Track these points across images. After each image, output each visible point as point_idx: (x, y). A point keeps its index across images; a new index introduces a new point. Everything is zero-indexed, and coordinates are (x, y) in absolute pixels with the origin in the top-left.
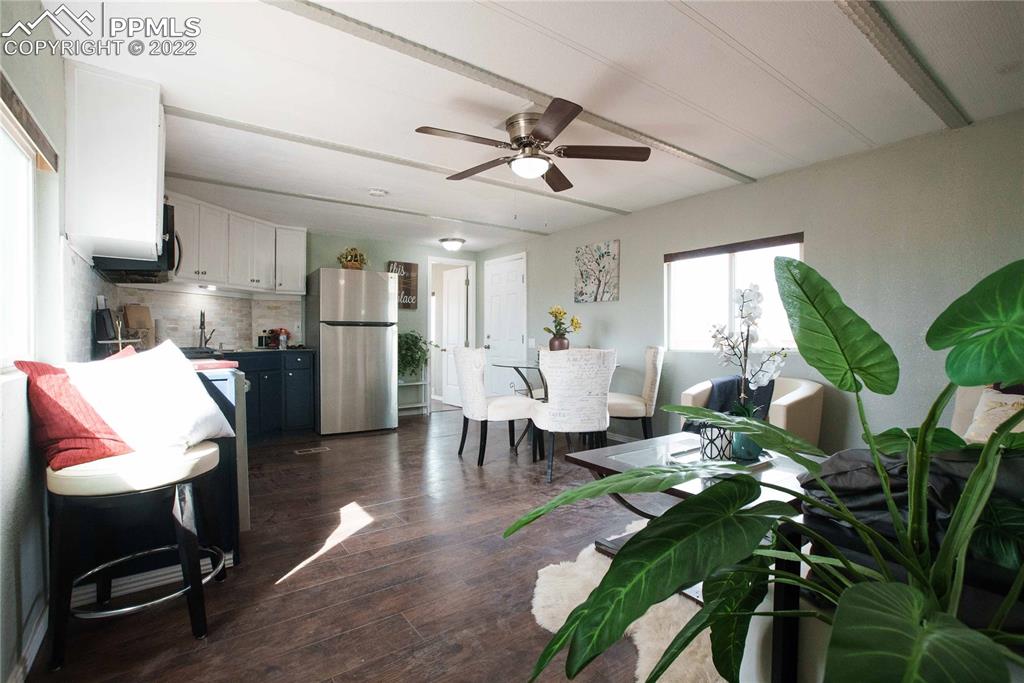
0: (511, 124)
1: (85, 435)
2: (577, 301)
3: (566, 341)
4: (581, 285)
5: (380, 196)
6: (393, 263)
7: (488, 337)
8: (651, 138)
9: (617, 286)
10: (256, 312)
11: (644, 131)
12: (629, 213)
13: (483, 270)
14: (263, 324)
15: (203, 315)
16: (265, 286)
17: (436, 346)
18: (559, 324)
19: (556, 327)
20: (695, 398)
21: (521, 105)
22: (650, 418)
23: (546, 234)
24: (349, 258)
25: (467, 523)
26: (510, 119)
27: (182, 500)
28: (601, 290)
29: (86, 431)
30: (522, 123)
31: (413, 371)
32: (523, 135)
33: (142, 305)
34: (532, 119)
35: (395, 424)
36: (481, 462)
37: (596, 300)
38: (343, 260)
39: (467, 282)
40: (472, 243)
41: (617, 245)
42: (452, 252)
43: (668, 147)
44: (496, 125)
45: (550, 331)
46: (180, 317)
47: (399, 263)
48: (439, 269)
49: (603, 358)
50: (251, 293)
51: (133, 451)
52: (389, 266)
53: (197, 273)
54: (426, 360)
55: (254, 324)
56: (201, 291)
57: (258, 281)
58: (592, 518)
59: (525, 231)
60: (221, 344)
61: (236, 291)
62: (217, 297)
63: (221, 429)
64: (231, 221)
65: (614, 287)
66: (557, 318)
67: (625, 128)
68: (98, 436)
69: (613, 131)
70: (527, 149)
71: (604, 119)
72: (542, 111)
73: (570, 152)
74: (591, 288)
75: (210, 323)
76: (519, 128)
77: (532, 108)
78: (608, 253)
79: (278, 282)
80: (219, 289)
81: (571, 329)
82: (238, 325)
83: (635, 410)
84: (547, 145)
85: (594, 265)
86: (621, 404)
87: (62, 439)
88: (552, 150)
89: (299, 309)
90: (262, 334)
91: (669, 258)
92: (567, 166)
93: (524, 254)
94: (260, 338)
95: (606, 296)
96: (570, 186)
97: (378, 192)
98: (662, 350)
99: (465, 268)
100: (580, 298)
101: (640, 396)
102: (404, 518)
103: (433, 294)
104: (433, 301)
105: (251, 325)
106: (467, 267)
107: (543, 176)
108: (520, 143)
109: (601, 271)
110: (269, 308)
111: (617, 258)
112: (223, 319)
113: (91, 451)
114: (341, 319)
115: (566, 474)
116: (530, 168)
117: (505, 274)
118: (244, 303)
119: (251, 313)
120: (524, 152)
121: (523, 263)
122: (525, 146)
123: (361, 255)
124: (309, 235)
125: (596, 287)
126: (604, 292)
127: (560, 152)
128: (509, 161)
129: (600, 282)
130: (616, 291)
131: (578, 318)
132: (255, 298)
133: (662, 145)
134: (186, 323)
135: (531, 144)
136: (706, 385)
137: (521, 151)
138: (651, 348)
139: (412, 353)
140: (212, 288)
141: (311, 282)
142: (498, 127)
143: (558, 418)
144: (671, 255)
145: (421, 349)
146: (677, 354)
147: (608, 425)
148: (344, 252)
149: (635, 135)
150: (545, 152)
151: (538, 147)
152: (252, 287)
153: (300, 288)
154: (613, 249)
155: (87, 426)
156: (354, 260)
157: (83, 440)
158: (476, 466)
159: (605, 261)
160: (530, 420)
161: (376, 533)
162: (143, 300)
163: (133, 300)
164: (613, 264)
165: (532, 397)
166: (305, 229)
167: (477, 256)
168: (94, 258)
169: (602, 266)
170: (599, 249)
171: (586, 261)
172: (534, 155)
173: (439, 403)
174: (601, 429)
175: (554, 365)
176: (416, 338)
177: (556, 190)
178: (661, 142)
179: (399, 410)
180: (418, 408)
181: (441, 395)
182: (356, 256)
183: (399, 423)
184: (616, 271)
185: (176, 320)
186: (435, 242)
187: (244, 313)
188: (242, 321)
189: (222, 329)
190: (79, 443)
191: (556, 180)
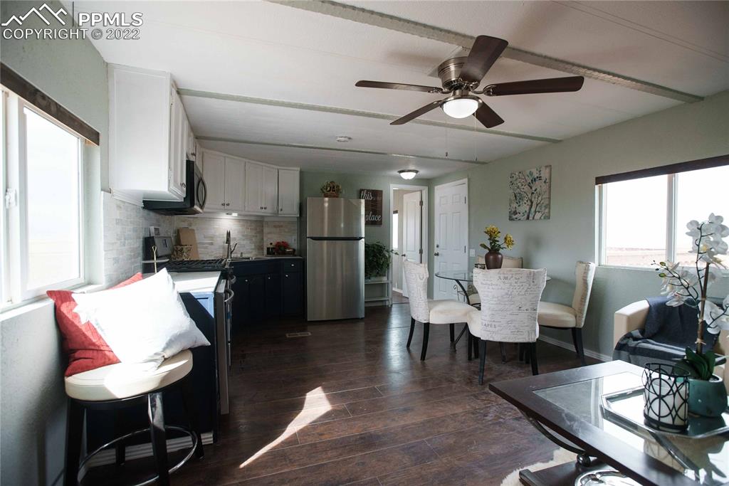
0: (442, 70)
1: (93, 347)
2: (511, 219)
3: (500, 256)
4: (515, 205)
5: (344, 141)
6: (363, 190)
7: (438, 246)
8: (584, 67)
9: (548, 206)
10: (266, 230)
11: (577, 62)
12: (560, 141)
13: (434, 192)
14: (272, 239)
15: (229, 234)
16: (270, 211)
17: (396, 254)
18: (493, 241)
19: (491, 243)
20: (630, 319)
21: (451, 50)
22: (580, 329)
23: (484, 163)
24: (329, 189)
25: (402, 423)
26: (441, 66)
27: (154, 406)
28: (533, 210)
29: (94, 344)
30: (452, 67)
31: (378, 273)
32: (453, 79)
33: (190, 228)
34: (460, 62)
35: (362, 315)
36: (423, 357)
37: (528, 218)
38: (325, 191)
39: (421, 203)
40: (423, 172)
41: (548, 170)
42: (408, 180)
43: (602, 75)
44: (429, 73)
45: (485, 247)
46: (215, 235)
47: (368, 191)
48: (400, 194)
49: (533, 277)
50: (263, 217)
51: (120, 362)
52: (361, 192)
53: (223, 205)
54: (388, 265)
55: (265, 239)
56: (229, 217)
57: (265, 208)
58: (519, 432)
59: (466, 161)
60: (242, 253)
61: (251, 216)
62: (239, 221)
63: (195, 342)
64: (247, 167)
65: (546, 207)
66: (492, 235)
67: (556, 60)
68: (102, 348)
69: (543, 65)
70: (458, 92)
71: (533, 54)
72: (467, 53)
73: (499, 90)
74: (524, 208)
75: (235, 239)
76: (450, 72)
77: (459, 53)
78: (540, 178)
79: (280, 208)
80: (239, 215)
81: (505, 245)
82: (254, 239)
83: (566, 322)
84: (477, 86)
85: (526, 188)
86: (551, 315)
87: (79, 350)
88: (482, 90)
89: (296, 227)
90: (269, 246)
91: (601, 180)
92: (496, 103)
93: (466, 180)
94: (268, 249)
95: (538, 216)
96: (501, 121)
97: (343, 139)
98: (593, 266)
99: (419, 193)
100: (514, 217)
101: (571, 306)
102: (350, 410)
103: (396, 212)
104: (395, 217)
105: (263, 239)
106: (421, 191)
107: (474, 114)
108: (451, 87)
109: (533, 193)
110: (275, 226)
111: (549, 182)
112: (243, 236)
113: (94, 361)
114: (326, 235)
115: (497, 376)
116: (461, 109)
117: (451, 195)
118: (257, 224)
119: (262, 231)
120: (454, 94)
121: (466, 186)
122: (456, 89)
123: (338, 186)
124: (301, 173)
125: (528, 207)
126: (535, 212)
127: (489, 91)
128: (441, 104)
129: (532, 203)
130: (547, 210)
131: (511, 236)
132: (266, 219)
133: (596, 73)
134: (218, 239)
135: (461, 87)
136: (642, 305)
137: (452, 94)
138: (581, 262)
139: (378, 258)
140: (235, 215)
141: (302, 208)
142: (431, 75)
143: (489, 328)
144: (603, 177)
145: (384, 256)
146: (609, 270)
147: (537, 336)
148: (325, 184)
149: (567, 66)
150: (476, 93)
151: (468, 88)
152: (262, 213)
153: (295, 212)
154: (545, 174)
155: (94, 341)
156: (333, 191)
157: (91, 352)
158: (419, 361)
159: (537, 185)
160: (466, 324)
161: (326, 424)
162: (190, 225)
163: (185, 225)
164: (545, 187)
165: (469, 303)
166: (299, 169)
167: (428, 183)
168: (144, 202)
169: (534, 189)
170: (531, 174)
171: (519, 184)
172: (463, 96)
173: (400, 296)
174: (531, 341)
175: (486, 282)
176: (381, 247)
177: (488, 126)
178: (595, 70)
179: (365, 302)
180: (382, 301)
181: (402, 289)
182: (334, 188)
183: (366, 314)
184: (547, 193)
185: (212, 238)
186: (395, 173)
187: (258, 230)
188: (256, 236)
189: (242, 242)
190: (89, 354)
191: (487, 117)
